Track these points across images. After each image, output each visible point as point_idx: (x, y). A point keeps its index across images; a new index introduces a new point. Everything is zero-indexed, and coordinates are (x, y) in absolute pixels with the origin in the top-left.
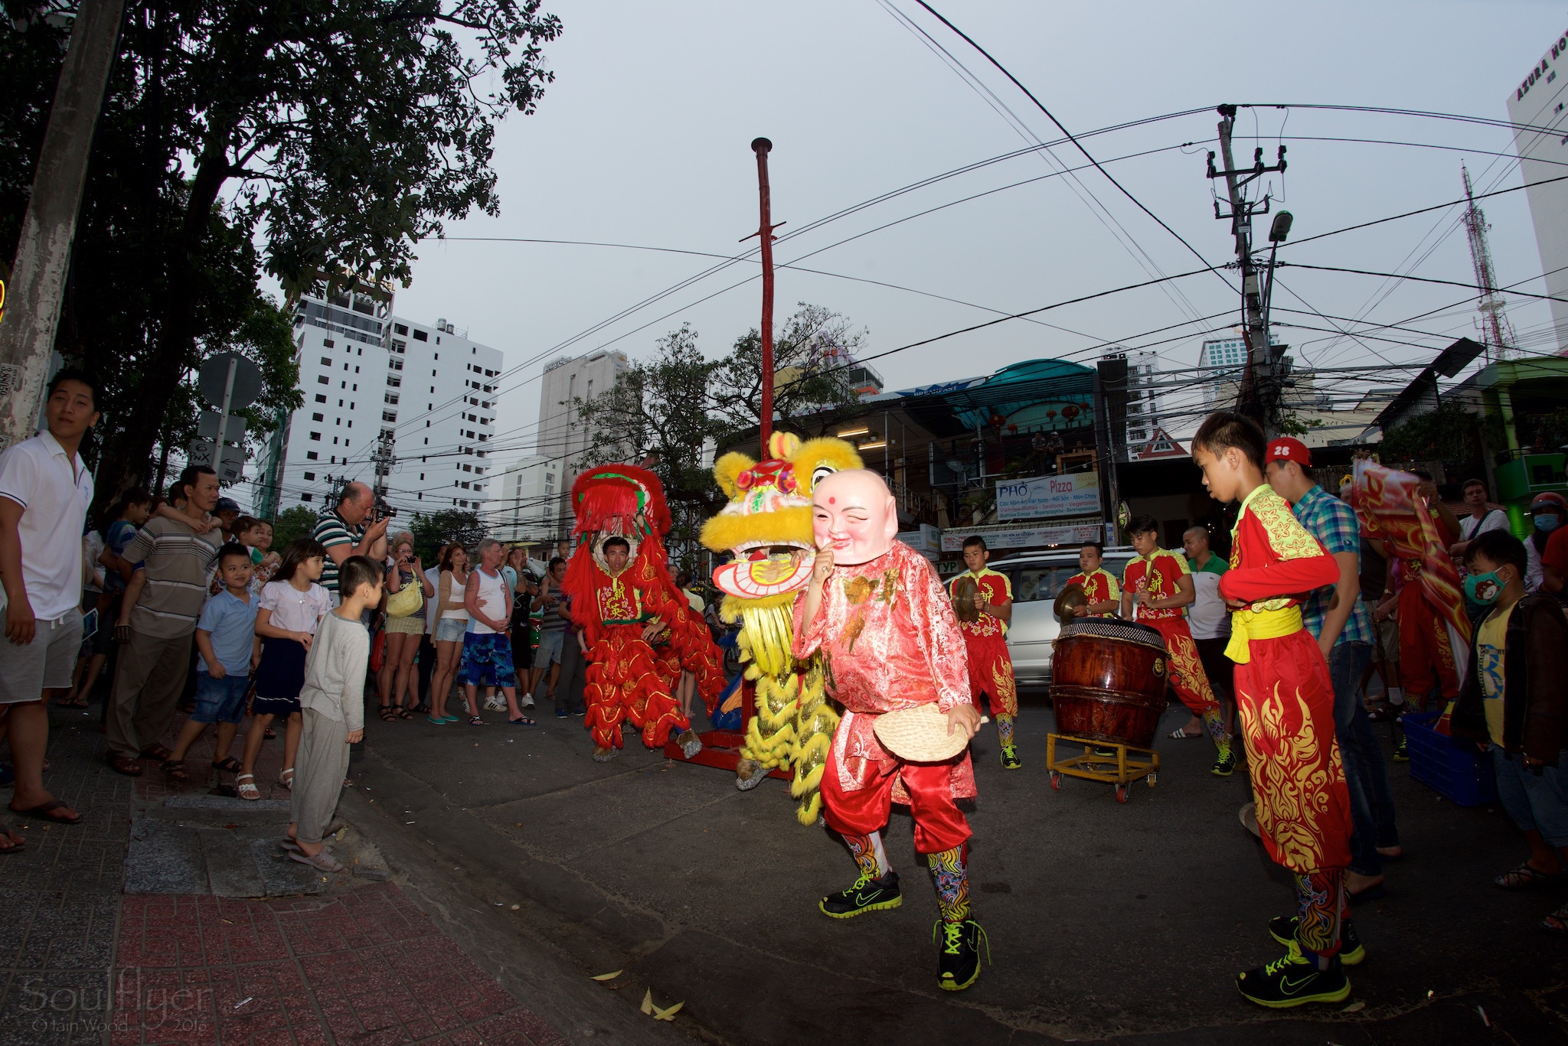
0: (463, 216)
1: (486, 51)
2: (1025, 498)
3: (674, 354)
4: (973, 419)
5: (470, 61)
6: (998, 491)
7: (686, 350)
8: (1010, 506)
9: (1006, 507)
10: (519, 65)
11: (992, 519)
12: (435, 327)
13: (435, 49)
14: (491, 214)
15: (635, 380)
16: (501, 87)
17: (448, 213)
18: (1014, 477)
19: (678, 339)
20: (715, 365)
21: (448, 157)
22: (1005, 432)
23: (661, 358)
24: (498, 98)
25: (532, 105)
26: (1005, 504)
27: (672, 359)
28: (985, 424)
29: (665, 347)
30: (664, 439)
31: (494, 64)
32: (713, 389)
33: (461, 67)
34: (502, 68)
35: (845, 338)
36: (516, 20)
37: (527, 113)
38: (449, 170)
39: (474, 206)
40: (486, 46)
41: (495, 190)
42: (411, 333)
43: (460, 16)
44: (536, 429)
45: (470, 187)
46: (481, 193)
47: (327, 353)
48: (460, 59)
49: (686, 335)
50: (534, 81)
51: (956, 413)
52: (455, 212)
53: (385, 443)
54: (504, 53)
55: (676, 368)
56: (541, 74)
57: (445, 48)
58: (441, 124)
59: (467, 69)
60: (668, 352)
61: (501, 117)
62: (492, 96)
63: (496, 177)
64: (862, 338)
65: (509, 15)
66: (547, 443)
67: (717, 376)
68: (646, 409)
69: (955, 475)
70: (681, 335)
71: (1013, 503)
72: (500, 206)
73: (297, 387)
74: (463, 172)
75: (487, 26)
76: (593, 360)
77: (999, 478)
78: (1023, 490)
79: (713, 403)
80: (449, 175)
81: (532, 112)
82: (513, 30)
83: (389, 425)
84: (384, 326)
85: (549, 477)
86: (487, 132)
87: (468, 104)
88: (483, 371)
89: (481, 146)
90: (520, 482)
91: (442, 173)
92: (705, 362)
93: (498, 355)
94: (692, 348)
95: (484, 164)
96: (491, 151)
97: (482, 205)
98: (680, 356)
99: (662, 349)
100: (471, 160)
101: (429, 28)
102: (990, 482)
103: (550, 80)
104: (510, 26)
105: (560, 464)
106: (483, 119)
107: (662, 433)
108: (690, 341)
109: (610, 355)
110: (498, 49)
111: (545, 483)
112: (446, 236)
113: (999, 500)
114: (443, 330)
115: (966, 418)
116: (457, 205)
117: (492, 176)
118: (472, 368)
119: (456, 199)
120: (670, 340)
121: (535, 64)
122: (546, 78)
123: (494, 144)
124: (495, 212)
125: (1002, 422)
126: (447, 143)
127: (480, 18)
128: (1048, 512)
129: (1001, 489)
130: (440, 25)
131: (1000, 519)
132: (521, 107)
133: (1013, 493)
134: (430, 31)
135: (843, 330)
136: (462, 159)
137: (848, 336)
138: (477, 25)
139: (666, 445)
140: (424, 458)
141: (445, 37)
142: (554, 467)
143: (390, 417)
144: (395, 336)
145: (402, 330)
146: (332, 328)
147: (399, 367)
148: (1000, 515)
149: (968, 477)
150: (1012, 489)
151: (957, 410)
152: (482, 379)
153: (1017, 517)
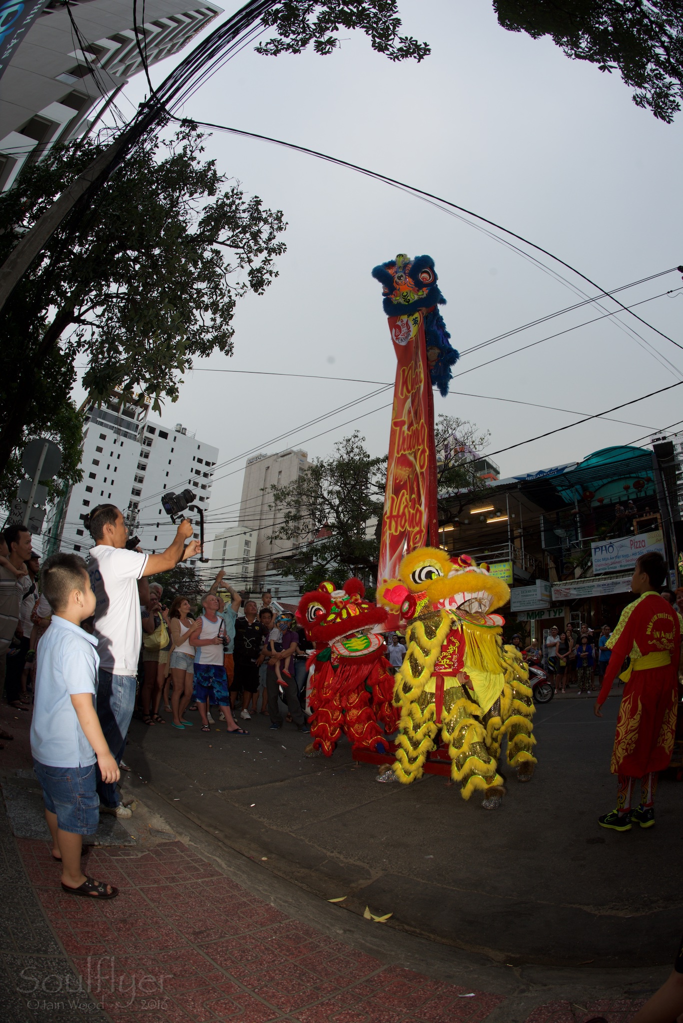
0: (208, 355)
1: (239, 260)
2: (614, 555)
3: (348, 453)
4: (571, 495)
5: (228, 265)
6: (593, 551)
7: (356, 450)
8: (604, 562)
9: (599, 563)
10: (258, 268)
11: (589, 573)
12: (174, 429)
13: (209, 258)
14: (227, 355)
15: (317, 472)
16: (247, 280)
17: (198, 353)
18: (604, 539)
19: (351, 442)
20: (378, 461)
21: (204, 318)
22: (596, 504)
23: (337, 456)
24: (241, 285)
25: (263, 290)
26: (599, 560)
27: (345, 456)
28: (579, 498)
29: (341, 448)
30: (338, 517)
31: (242, 267)
32: (375, 478)
33: (222, 268)
34: (247, 268)
35: (474, 439)
36: (260, 245)
37: (259, 294)
38: (204, 326)
39: (216, 349)
40: (240, 257)
41: (232, 340)
42: (157, 432)
43: (228, 242)
44: (238, 507)
45: (216, 338)
46: (223, 341)
47: (101, 443)
48: (223, 263)
49: (357, 439)
50: (267, 276)
51: (558, 492)
52: (203, 352)
53: (132, 511)
54: (250, 261)
55: (348, 463)
56: (271, 273)
57: (215, 257)
58: (205, 299)
59: (226, 269)
60: (343, 451)
61: (241, 296)
62: (238, 284)
63: (234, 332)
64: (486, 439)
65: (256, 243)
66: (246, 518)
67: (379, 469)
68: (325, 495)
69: (558, 539)
70: (353, 439)
71: (604, 559)
72: (234, 350)
73: (79, 466)
74: (212, 327)
75: (243, 248)
76: (282, 456)
77: (593, 540)
78: (611, 549)
79: (375, 489)
80: (203, 329)
81: (262, 294)
82: (257, 250)
83: (136, 498)
84: (140, 427)
85: (247, 543)
86: (231, 304)
87: (224, 288)
88: (204, 462)
89: (226, 313)
90: (225, 546)
91: (198, 328)
92: (370, 459)
93: (215, 451)
94: (361, 448)
95: (227, 324)
96: (232, 316)
97: (221, 349)
98: (352, 455)
99: (338, 449)
100: (219, 320)
101: (209, 248)
102: (587, 544)
103: (276, 276)
104: (256, 248)
105: (255, 534)
106: (230, 297)
107: (337, 512)
108: (359, 444)
109: (295, 453)
110: (247, 259)
111: (243, 547)
112: (193, 368)
113: (594, 557)
114: (178, 431)
115: (566, 495)
116: (205, 349)
117: (231, 331)
118: (196, 459)
119: (204, 344)
120: (345, 443)
121: (268, 267)
122: (273, 275)
123: (235, 311)
124: (230, 354)
125: (593, 494)
126: (206, 310)
127: (239, 243)
129: (595, 549)
130: (215, 246)
131: (594, 572)
132: (256, 291)
133: (604, 552)
134: (209, 249)
135: (471, 433)
136: (214, 320)
137: (476, 437)
138: (237, 247)
139: (340, 521)
140: (158, 525)
141: (217, 252)
142: (251, 535)
143: (137, 492)
144: (146, 434)
145: (152, 430)
146: (106, 426)
147: (146, 456)
148: (595, 569)
149: (570, 541)
150: (604, 548)
151: (559, 488)
152: (203, 468)
153: (607, 570)
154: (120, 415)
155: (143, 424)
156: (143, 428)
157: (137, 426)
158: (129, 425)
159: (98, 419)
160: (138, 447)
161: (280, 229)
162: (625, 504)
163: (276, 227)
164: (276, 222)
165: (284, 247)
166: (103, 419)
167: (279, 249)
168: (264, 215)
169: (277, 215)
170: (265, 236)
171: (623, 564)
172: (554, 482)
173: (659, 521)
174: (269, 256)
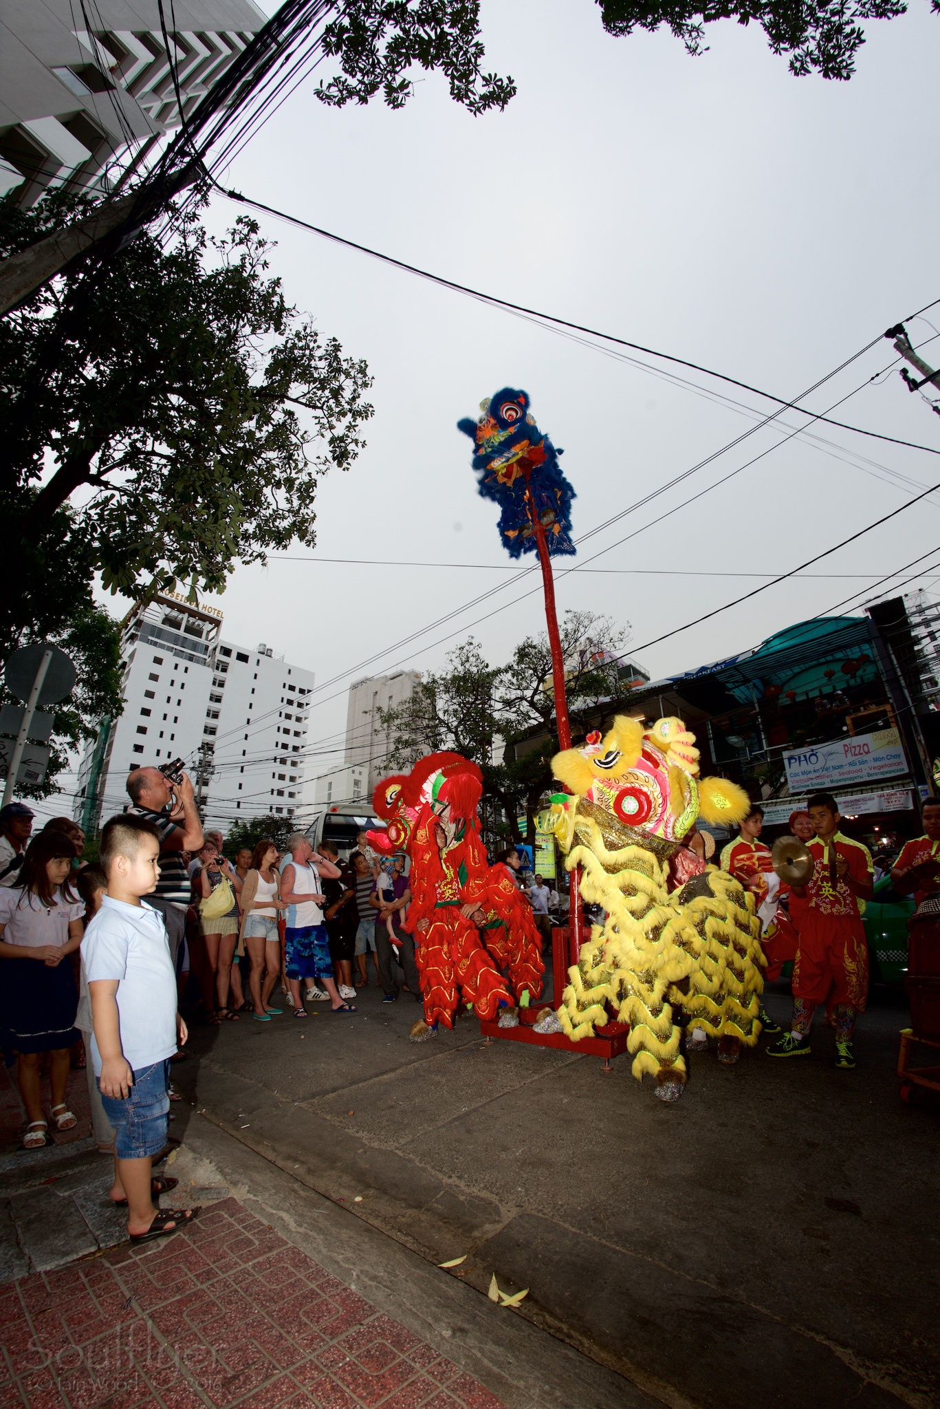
0: (285, 547)
2: (817, 766)
3: (462, 664)
4: (747, 693)
5: (305, 432)
6: (786, 762)
7: (472, 659)
8: (805, 777)
9: (797, 778)
10: (341, 435)
11: (783, 793)
12: (256, 651)
13: (281, 421)
14: (309, 546)
15: (429, 691)
16: (326, 450)
17: (273, 545)
18: (801, 746)
19: (465, 651)
20: (498, 672)
21: (279, 499)
22: (784, 701)
23: (451, 668)
24: (323, 458)
25: (349, 464)
26: (796, 775)
27: (461, 668)
28: (760, 696)
29: (454, 659)
30: (457, 740)
31: (323, 435)
32: (498, 693)
34: (329, 437)
35: (611, 636)
36: (342, 406)
38: (278, 510)
39: (295, 539)
40: (319, 421)
42: (234, 655)
43: (303, 400)
44: (344, 737)
48: (298, 429)
49: (472, 647)
50: (352, 447)
51: (729, 690)
52: (279, 544)
53: (206, 754)
54: (331, 427)
55: (465, 676)
56: (357, 442)
60: (457, 663)
61: (324, 473)
65: (338, 403)
67: (502, 681)
68: (441, 715)
69: (734, 751)
70: (467, 647)
71: (803, 773)
72: (317, 539)
74: (289, 511)
75: (322, 409)
76: (392, 679)
77: (785, 749)
78: (813, 758)
79: (499, 706)
80: (278, 514)
81: (348, 469)
82: (339, 413)
83: (210, 738)
84: (211, 648)
85: (357, 783)
86: (312, 484)
88: (297, 690)
89: (305, 494)
90: (330, 786)
92: (489, 670)
93: (309, 675)
94: (477, 657)
96: (313, 498)
97: (301, 539)
98: (467, 665)
99: (452, 660)
101: (279, 407)
102: (777, 753)
103: (363, 447)
104: (337, 410)
105: (365, 767)
107: (456, 734)
108: (475, 652)
109: (406, 674)
111: (352, 788)
112: (268, 564)
113: (788, 771)
114: (263, 653)
115: (740, 693)
116: (281, 538)
117: (312, 516)
118: (287, 687)
119: (281, 533)
120: (458, 652)
121: (353, 435)
122: (360, 445)
123: (316, 492)
124: (312, 544)
125: (780, 689)
126: (279, 487)
127: (317, 403)
128: (845, 780)
129: (789, 759)
130: (288, 405)
131: (791, 791)
132: (340, 465)
133: (803, 763)
135: (608, 628)
137: (614, 633)
139: (460, 745)
142: (360, 771)
143: (211, 731)
144: (220, 656)
145: (227, 652)
146: (162, 646)
147: (221, 685)
148: (791, 787)
149: (751, 752)
150: (802, 758)
151: (730, 685)
152: (295, 696)
153: (811, 788)
154: (181, 632)
155: (214, 645)
156: (215, 649)
157: (207, 648)
158: (195, 646)
159: (150, 638)
160: (209, 674)
161: (365, 385)
162: (831, 697)
163: (360, 382)
164: (360, 375)
165: (371, 409)
166: (158, 637)
167: (365, 413)
168: (345, 366)
169: (361, 367)
170: (347, 394)
171: (835, 778)
172: (721, 678)
173: (890, 714)
174: (354, 421)
